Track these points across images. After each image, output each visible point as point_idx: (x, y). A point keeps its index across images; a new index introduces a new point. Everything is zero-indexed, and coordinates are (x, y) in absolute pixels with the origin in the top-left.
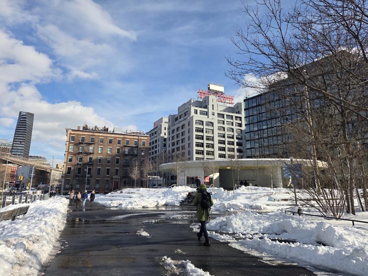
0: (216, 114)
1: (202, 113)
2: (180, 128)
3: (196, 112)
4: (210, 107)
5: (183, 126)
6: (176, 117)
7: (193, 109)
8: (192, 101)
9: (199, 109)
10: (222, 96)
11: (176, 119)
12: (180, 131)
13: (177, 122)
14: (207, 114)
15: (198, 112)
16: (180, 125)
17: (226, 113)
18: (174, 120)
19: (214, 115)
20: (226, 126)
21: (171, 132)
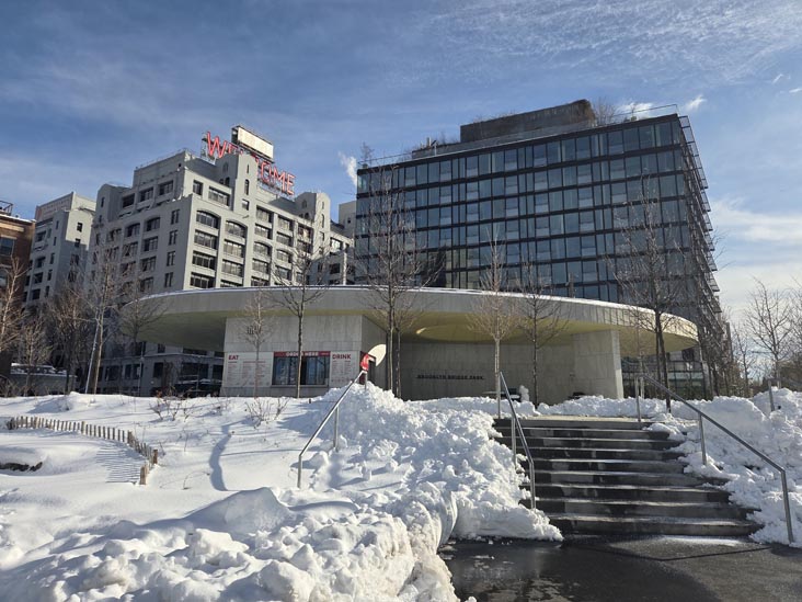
0: (253, 208)
1: (215, 194)
2: (142, 226)
3: (199, 188)
4: (240, 184)
5: (151, 224)
6: (126, 194)
7: (190, 178)
8: (188, 158)
9: (207, 183)
10: (267, 167)
11: (128, 201)
12: (141, 236)
13: (131, 208)
14: (229, 201)
15: (206, 190)
16: (141, 218)
17: (277, 211)
18: (120, 202)
19: (247, 207)
20: (274, 243)
21: (103, 237)
